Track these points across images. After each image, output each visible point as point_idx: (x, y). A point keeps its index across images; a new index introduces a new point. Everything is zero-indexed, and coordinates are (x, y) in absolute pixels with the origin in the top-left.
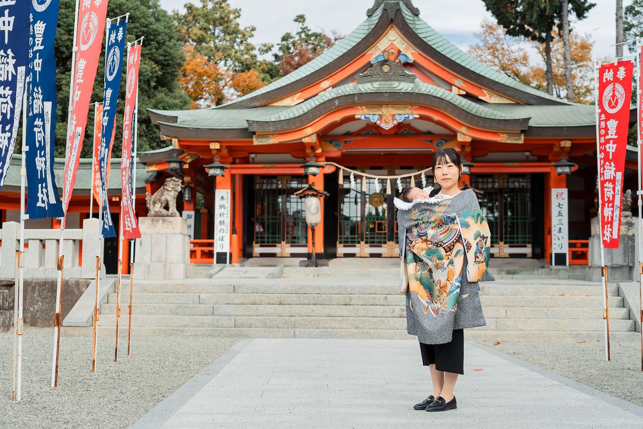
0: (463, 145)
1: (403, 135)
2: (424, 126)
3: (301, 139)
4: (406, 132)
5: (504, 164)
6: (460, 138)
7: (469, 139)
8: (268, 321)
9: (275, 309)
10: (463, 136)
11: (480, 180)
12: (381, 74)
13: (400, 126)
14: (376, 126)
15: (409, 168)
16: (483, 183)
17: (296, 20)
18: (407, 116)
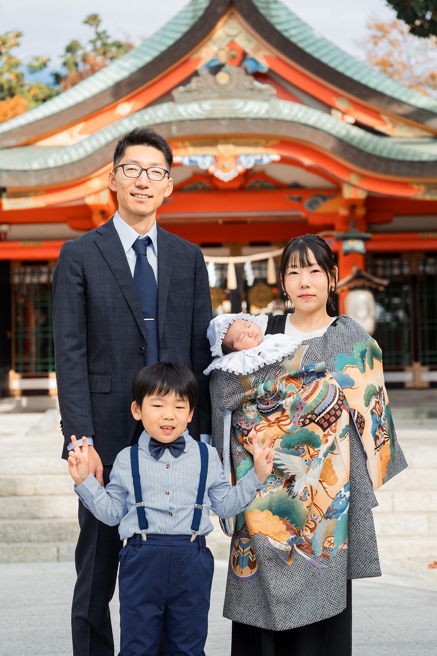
0: (352, 205)
1: (253, 190)
2: (287, 175)
3: (83, 198)
4: (258, 185)
5: (421, 235)
6: (348, 193)
7: (361, 195)
8: (10, 530)
9: (25, 506)
10: (352, 190)
11: (380, 262)
12: (214, 87)
13: (247, 175)
14: (209, 177)
15: (264, 244)
16: (384, 267)
17: (86, 22)
18: (258, 157)
